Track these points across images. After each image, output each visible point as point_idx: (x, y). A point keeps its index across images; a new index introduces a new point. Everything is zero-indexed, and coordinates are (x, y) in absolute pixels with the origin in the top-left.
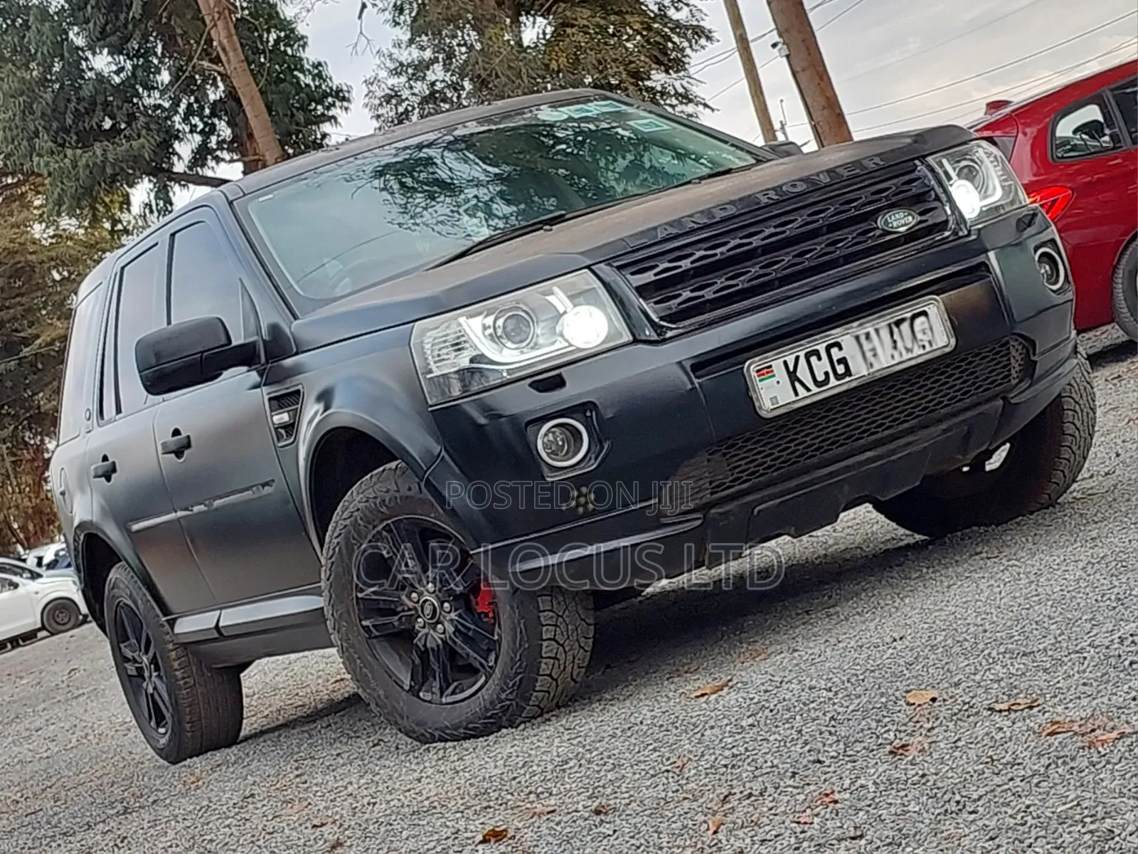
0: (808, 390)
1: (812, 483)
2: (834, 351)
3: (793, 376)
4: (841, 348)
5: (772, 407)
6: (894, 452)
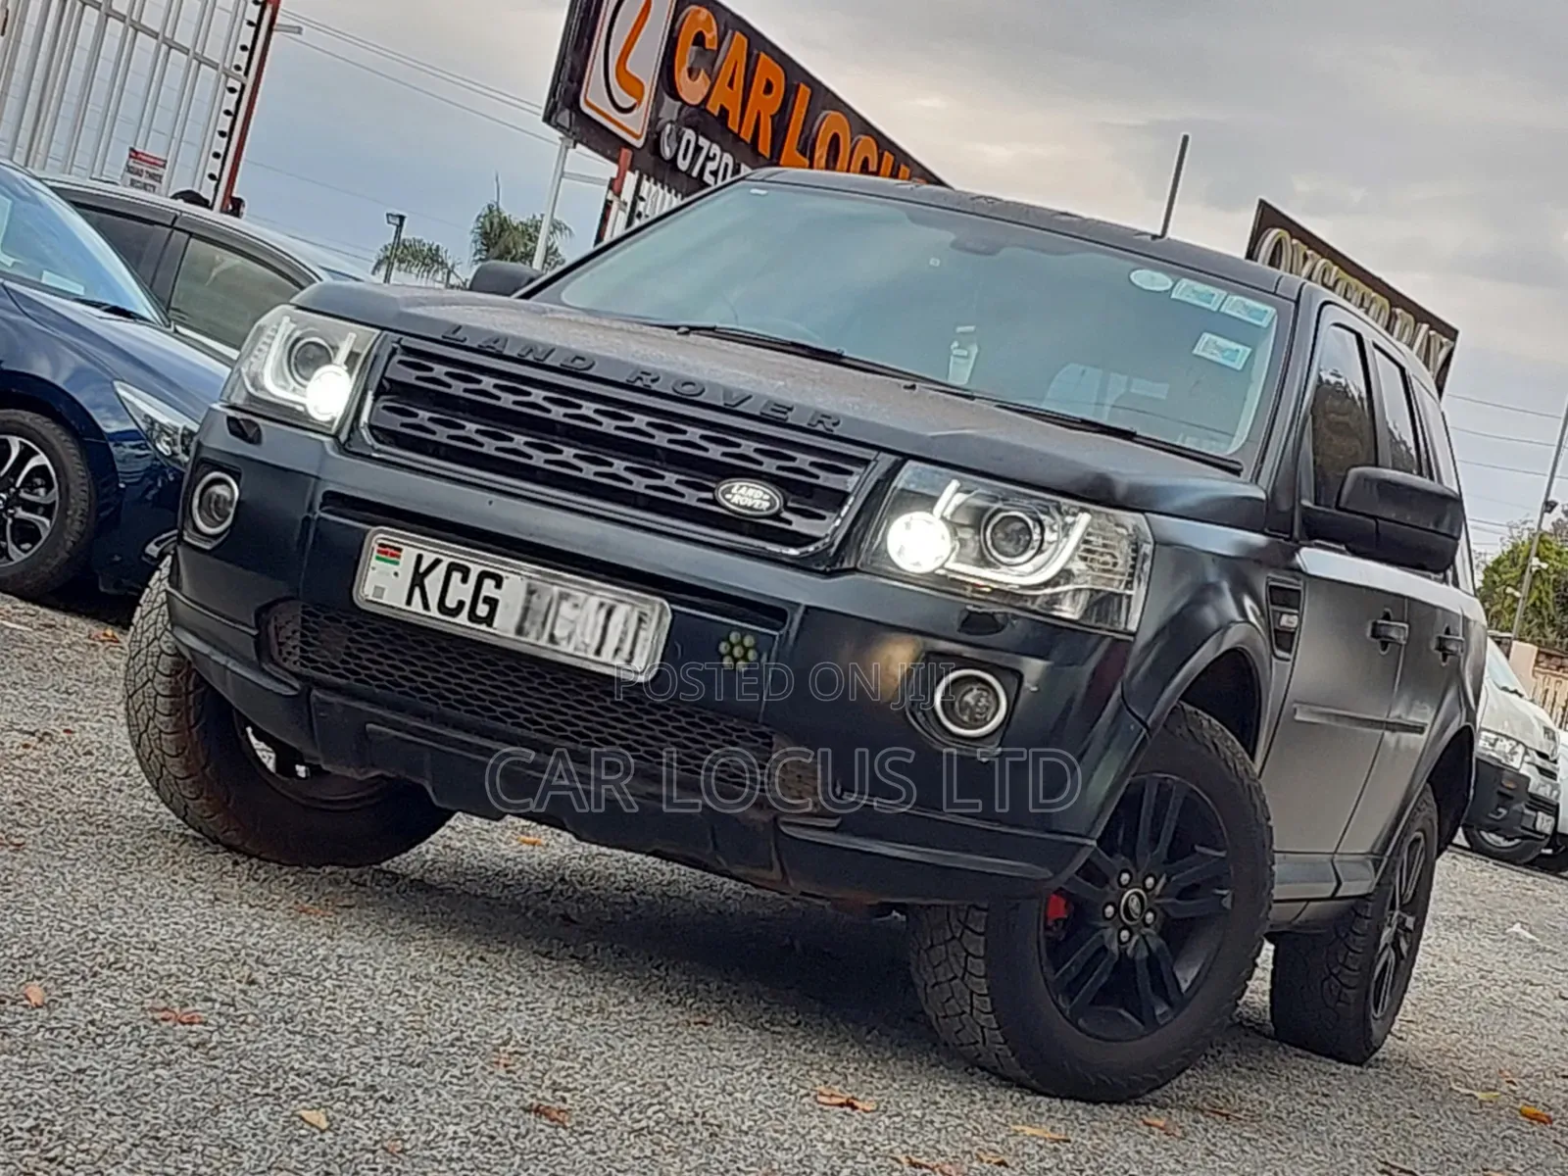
0: (426, 606)
2: (489, 584)
3: (418, 580)
4: (499, 585)
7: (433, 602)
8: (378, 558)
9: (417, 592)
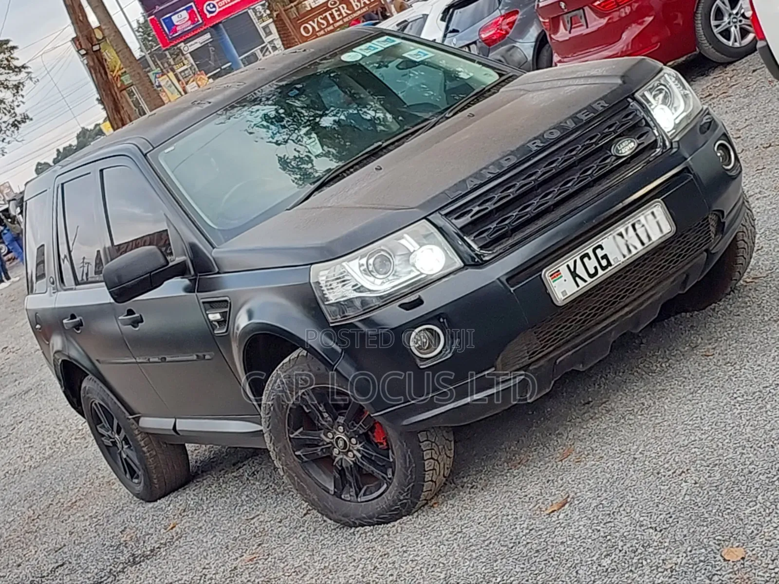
0: (585, 281)
1: (592, 336)
2: (598, 251)
3: (574, 274)
4: (602, 249)
5: (563, 298)
6: (642, 304)
7: (586, 277)
8: (554, 282)
9: (577, 279)
